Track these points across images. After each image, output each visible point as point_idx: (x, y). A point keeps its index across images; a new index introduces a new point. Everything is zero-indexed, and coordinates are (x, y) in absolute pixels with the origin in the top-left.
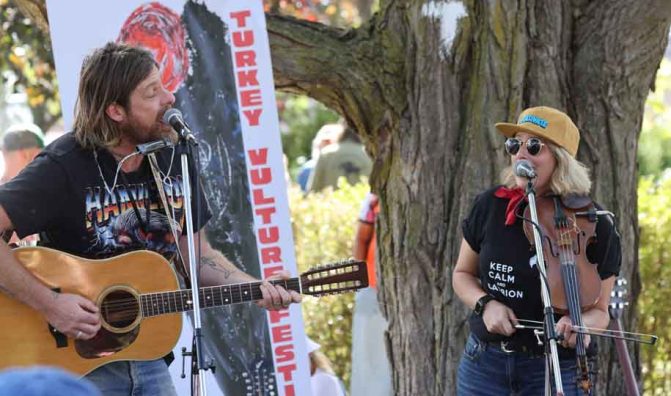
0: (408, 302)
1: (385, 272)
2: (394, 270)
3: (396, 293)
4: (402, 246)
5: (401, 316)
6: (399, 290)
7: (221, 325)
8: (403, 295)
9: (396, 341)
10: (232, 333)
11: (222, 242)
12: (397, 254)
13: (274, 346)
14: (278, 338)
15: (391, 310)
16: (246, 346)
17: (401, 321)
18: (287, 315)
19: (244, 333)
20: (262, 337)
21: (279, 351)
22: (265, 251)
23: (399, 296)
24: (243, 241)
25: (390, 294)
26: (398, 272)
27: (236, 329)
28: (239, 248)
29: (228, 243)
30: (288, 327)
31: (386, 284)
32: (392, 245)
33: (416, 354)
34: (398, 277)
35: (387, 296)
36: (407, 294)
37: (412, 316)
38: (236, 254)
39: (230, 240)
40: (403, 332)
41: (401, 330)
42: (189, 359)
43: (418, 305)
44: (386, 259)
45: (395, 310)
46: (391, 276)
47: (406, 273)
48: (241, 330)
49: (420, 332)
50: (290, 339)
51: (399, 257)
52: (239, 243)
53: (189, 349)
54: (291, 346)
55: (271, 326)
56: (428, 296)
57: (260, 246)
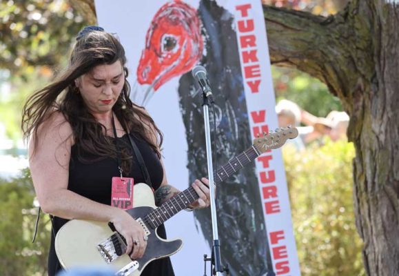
0: (380, 227)
1: (361, 204)
2: (368, 202)
3: (370, 220)
4: (373, 183)
5: (374, 238)
6: (372, 217)
7: (232, 247)
8: (375, 221)
9: (371, 257)
10: (241, 253)
12: (369, 189)
13: (274, 262)
14: (277, 256)
15: (367, 233)
16: (252, 262)
17: (375, 241)
18: (283, 238)
19: (251, 252)
20: (265, 256)
21: (278, 266)
22: (265, 189)
23: (372, 221)
25: (365, 221)
26: (371, 203)
27: (244, 249)
30: (284, 247)
31: (362, 213)
32: (366, 182)
33: (387, 267)
34: (371, 206)
35: (363, 222)
36: (379, 220)
37: (383, 237)
40: (377, 250)
41: (374, 249)
42: (209, 263)
43: (388, 229)
44: (361, 193)
45: (370, 233)
46: (366, 206)
47: (377, 203)
48: (248, 250)
49: (390, 250)
50: (286, 256)
51: (372, 191)
53: (209, 257)
54: (287, 262)
55: (272, 246)
56: (395, 220)
57: (261, 185)
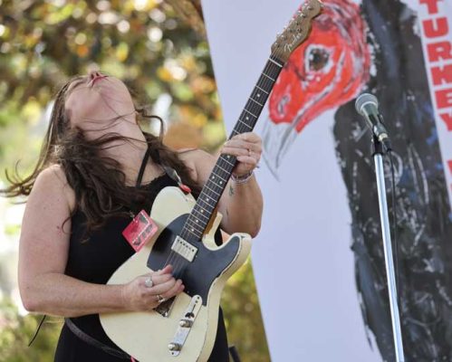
11: (420, 271)
24: (445, 269)
28: (442, 278)
29: (428, 272)
38: (438, 285)
39: (430, 269)
52: (442, 271)
